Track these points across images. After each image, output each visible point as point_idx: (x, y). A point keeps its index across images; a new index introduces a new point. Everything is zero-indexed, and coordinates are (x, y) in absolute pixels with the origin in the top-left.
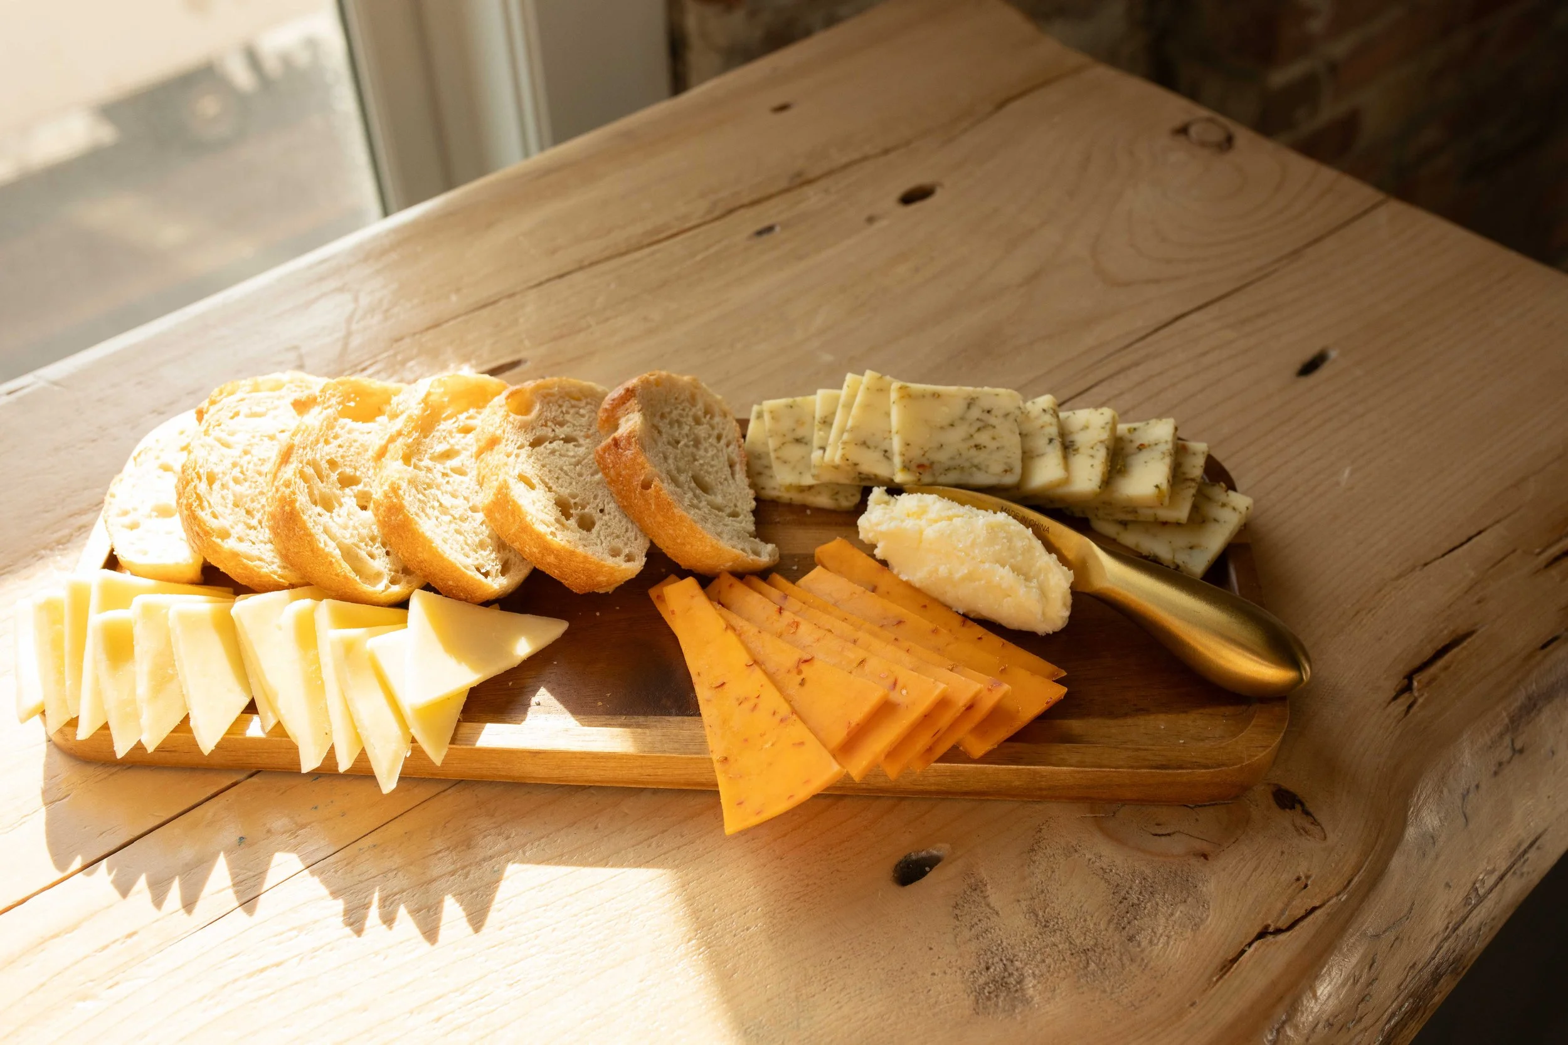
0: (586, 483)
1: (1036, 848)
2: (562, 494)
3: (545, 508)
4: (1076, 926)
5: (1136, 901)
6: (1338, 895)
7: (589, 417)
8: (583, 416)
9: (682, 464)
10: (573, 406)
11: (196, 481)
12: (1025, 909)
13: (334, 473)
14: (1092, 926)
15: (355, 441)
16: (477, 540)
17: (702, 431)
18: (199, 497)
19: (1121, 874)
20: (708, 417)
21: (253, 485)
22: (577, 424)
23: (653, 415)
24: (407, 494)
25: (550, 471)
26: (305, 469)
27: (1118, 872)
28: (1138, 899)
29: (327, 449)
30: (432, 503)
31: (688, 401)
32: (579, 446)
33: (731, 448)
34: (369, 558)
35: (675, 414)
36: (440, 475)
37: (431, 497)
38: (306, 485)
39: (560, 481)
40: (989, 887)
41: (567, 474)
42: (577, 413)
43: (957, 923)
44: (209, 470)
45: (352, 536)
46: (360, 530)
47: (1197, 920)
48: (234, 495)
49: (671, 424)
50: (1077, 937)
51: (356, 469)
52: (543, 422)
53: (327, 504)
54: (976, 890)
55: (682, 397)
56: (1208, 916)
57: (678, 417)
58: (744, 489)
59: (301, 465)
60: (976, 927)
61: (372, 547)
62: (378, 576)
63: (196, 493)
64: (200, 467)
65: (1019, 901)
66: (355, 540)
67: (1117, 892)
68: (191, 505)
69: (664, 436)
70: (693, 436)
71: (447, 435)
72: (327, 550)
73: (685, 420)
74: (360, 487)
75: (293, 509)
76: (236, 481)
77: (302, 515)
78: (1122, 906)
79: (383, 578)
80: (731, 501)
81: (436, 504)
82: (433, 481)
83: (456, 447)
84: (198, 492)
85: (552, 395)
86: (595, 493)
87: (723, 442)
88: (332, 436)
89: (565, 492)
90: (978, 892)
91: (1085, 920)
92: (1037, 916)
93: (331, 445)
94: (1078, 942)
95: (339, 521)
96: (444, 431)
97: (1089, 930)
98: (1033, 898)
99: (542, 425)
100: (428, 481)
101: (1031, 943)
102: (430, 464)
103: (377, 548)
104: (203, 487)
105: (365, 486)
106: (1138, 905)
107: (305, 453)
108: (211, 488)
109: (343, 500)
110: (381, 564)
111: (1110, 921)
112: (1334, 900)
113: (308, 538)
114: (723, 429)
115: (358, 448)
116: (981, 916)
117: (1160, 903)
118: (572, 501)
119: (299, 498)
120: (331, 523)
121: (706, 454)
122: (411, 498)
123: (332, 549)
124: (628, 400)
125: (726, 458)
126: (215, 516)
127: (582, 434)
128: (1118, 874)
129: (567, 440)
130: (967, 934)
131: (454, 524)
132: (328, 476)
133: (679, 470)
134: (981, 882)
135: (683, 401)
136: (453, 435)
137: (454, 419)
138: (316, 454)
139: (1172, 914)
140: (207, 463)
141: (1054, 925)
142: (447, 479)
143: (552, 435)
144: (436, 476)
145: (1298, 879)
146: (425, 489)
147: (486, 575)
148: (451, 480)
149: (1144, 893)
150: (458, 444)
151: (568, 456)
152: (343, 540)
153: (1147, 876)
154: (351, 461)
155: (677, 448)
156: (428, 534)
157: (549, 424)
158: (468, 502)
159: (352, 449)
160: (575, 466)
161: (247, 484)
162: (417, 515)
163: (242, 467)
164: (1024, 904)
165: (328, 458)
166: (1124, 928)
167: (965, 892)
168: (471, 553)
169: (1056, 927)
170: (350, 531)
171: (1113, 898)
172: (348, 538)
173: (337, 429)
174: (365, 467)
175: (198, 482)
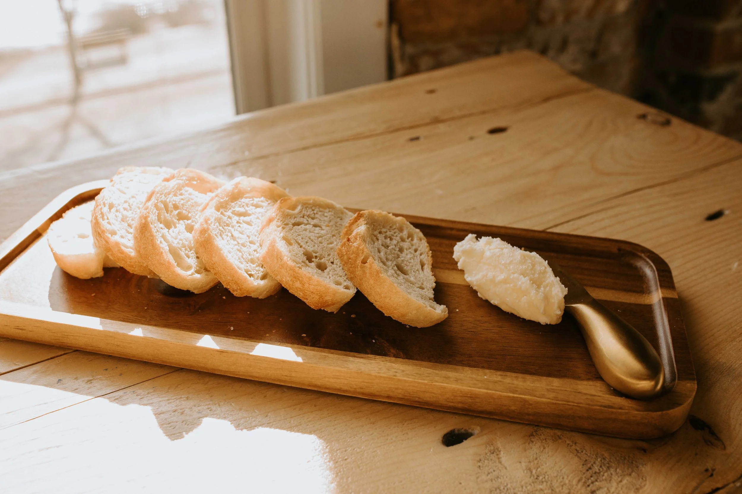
0: (324, 247)
1: (534, 434)
2: (308, 250)
3: (297, 255)
4: (557, 481)
5: (597, 471)
6: (734, 482)
7: (330, 218)
8: (326, 217)
9: (390, 257)
10: (320, 211)
11: (102, 206)
12: (524, 468)
13: (176, 211)
14: (567, 482)
15: (192, 199)
16: (250, 257)
17: (405, 245)
18: (102, 214)
19: (589, 454)
20: (410, 239)
21: (134, 213)
22: (322, 220)
23: (374, 230)
24: (213, 224)
25: (302, 238)
26: (159, 204)
27: (587, 453)
28: (599, 470)
29: (174, 198)
30: (227, 233)
31: (398, 229)
32: (322, 230)
33: (423, 256)
34: (186, 257)
35: (389, 233)
36: (236, 221)
37: (227, 230)
38: (157, 212)
39: (308, 244)
40: (502, 453)
41: (312, 241)
42: (323, 215)
43: (479, 471)
44: (111, 202)
45: (178, 243)
46: (184, 241)
47: (638, 486)
48: (123, 216)
49: (386, 238)
50: (557, 487)
51: (189, 212)
52: (302, 215)
53: (168, 225)
54: (493, 453)
55: (394, 227)
56: (645, 485)
57: (391, 235)
58: (428, 277)
59: (157, 201)
60: (491, 474)
61: (189, 252)
62: (189, 268)
63: (101, 211)
64: (106, 200)
65: (520, 462)
66: (180, 246)
67: (585, 464)
68: (97, 216)
69: (380, 241)
70: (399, 246)
71: (245, 205)
72: (161, 245)
73: (394, 238)
74: (189, 222)
75: (146, 221)
76: (125, 209)
77: (150, 224)
78: (588, 473)
79: (192, 269)
80: (420, 282)
81: (230, 234)
82: (231, 223)
83: (249, 212)
84: (102, 211)
85: (310, 204)
86: (329, 253)
87: (418, 253)
88: (179, 193)
89: (310, 249)
90: (495, 454)
91: (563, 478)
92: (531, 472)
93: (177, 198)
94: (557, 490)
95: (173, 235)
96: (244, 203)
97: (565, 484)
98: (530, 462)
99: (301, 217)
100: (227, 222)
101: (526, 487)
102: (231, 215)
103: (192, 253)
104: (105, 210)
105: (193, 222)
106: (599, 473)
107: (161, 196)
108: (110, 211)
109: (177, 225)
110: (192, 261)
111: (579, 481)
112: (732, 485)
113: (152, 238)
114: (419, 246)
115: (193, 203)
116: (495, 469)
117: (614, 473)
118: (314, 255)
119: (151, 216)
120: (167, 234)
121: (406, 256)
122: (215, 227)
123: (164, 247)
124: (359, 219)
125: (419, 261)
126: (109, 223)
127: (325, 224)
128: (587, 454)
129: (315, 226)
130: (484, 477)
131: (237, 246)
132: (172, 211)
133: (387, 259)
134: (497, 449)
135: (395, 229)
136: (249, 206)
137: (251, 199)
138: (167, 199)
139: (621, 481)
140: (110, 199)
141: (542, 479)
142: (239, 224)
143: (306, 222)
144: (233, 221)
145: (707, 470)
146: (225, 226)
147: (250, 275)
148: (241, 225)
149: (603, 467)
150: (250, 211)
151: (314, 233)
152: (172, 244)
153: (606, 457)
154: (187, 208)
155: (388, 249)
156: (220, 246)
157: (305, 217)
158: (249, 239)
159: (189, 203)
160: (318, 238)
161: (130, 212)
162: (216, 236)
163: (129, 204)
164: (524, 464)
165: (174, 203)
166: (589, 486)
167: (486, 454)
168: (244, 263)
169: (544, 480)
170: (177, 240)
171: (582, 468)
172: (175, 243)
173: (183, 191)
174: (194, 213)
175: (103, 206)
